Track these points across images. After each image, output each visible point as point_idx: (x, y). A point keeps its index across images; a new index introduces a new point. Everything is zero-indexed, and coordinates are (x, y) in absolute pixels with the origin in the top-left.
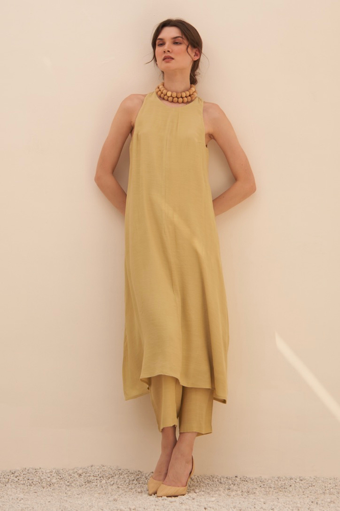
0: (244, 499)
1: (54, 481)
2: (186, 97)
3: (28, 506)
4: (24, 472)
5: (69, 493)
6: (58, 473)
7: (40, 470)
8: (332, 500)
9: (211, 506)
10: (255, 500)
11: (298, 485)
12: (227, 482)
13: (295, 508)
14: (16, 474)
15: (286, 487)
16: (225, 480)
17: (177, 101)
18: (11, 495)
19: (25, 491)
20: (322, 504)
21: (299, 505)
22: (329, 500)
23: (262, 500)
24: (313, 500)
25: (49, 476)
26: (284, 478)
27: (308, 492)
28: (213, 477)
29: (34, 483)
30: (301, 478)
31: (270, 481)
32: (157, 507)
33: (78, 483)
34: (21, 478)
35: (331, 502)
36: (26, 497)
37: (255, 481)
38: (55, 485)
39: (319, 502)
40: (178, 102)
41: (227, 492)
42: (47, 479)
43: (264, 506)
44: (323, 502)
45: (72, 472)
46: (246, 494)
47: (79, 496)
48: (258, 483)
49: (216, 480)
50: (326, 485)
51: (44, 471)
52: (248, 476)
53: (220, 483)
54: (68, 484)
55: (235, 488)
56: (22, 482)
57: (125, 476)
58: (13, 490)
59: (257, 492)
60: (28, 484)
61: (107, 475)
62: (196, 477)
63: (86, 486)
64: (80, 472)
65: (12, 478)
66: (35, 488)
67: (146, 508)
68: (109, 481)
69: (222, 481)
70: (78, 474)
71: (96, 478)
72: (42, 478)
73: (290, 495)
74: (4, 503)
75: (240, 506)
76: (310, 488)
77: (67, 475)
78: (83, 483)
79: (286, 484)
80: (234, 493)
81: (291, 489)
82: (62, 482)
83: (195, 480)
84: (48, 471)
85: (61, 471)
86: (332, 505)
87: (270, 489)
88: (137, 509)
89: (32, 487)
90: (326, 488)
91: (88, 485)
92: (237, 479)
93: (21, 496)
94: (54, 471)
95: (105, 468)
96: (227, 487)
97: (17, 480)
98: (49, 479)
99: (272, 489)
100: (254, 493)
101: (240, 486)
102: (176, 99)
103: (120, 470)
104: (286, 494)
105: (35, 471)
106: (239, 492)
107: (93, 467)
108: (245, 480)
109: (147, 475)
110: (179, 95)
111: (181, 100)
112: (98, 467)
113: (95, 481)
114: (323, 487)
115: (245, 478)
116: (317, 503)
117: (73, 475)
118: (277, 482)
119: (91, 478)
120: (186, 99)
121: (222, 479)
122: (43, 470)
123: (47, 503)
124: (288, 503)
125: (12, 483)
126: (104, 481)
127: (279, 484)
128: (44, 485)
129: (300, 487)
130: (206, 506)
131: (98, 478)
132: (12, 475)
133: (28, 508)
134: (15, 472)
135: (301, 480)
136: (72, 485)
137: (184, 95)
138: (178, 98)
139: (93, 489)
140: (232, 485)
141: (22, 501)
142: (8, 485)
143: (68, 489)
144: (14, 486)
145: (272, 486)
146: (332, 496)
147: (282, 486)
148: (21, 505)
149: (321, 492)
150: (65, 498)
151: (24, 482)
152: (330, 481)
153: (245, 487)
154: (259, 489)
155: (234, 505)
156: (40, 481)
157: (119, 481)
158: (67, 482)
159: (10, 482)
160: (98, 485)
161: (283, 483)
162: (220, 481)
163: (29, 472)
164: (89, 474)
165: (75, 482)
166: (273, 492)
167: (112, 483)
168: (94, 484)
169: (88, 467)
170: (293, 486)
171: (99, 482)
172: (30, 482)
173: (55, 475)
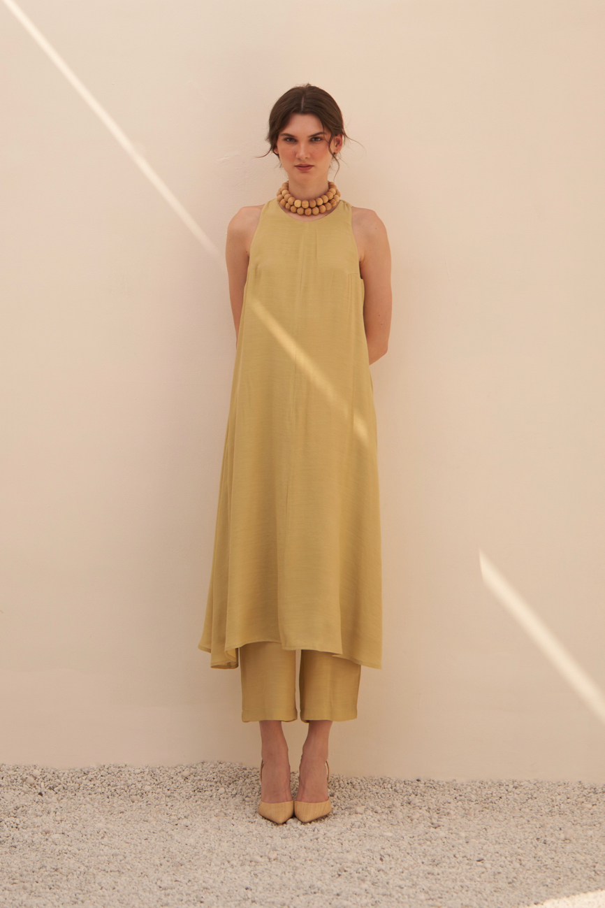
1: (147, 788)
2: (324, 204)
4: (102, 773)
6: (153, 774)
7: (126, 769)
11: (511, 796)
12: (405, 790)
14: (90, 776)
15: (493, 799)
16: (402, 786)
17: (310, 213)
25: (140, 779)
26: (490, 783)
28: (384, 782)
29: (118, 791)
30: (516, 784)
31: (469, 789)
33: (184, 793)
34: (98, 783)
37: (446, 788)
38: (150, 794)
40: (312, 214)
41: (406, 809)
42: (137, 784)
48: (452, 793)
49: (389, 786)
50: (554, 798)
51: (132, 772)
52: (436, 780)
53: (396, 791)
54: (169, 793)
55: (417, 800)
56: (100, 790)
57: (254, 779)
60: (109, 793)
61: (226, 779)
62: (359, 781)
63: (197, 798)
64: (186, 773)
65: (85, 782)
68: (230, 789)
69: (398, 788)
70: (182, 777)
71: (209, 784)
72: (130, 782)
76: (530, 801)
77: (166, 778)
78: (192, 793)
79: (494, 795)
81: (500, 803)
82: (159, 790)
83: (358, 787)
84: (138, 771)
85: (158, 771)
87: (471, 804)
89: (115, 800)
90: (555, 803)
91: (198, 795)
92: (420, 784)
94: (147, 770)
95: (223, 766)
96: (406, 798)
97: (92, 786)
99: (474, 804)
101: (425, 798)
102: (310, 210)
103: (245, 769)
105: (118, 770)
107: (205, 766)
108: (432, 786)
110: (313, 204)
111: (316, 211)
112: (212, 766)
113: (210, 789)
114: (550, 800)
115: (432, 782)
117: (175, 778)
118: (479, 791)
119: (202, 782)
120: (323, 208)
121: (398, 785)
122: (130, 769)
125: (85, 791)
126: (222, 790)
127: (484, 794)
129: (515, 800)
131: (213, 784)
132: (84, 777)
134: (88, 772)
135: (516, 788)
136: (176, 795)
137: (320, 202)
138: (312, 208)
139: (206, 802)
140: (413, 796)
142: (79, 795)
145: (474, 797)
147: (488, 799)
149: (547, 810)
151: (103, 789)
152: (560, 789)
153: (433, 800)
154: (453, 804)
156: (126, 789)
157: (244, 789)
158: (166, 790)
159: (81, 788)
160: (214, 797)
161: (490, 792)
162: (394, 788)
163: (110, 772)
164: (199, 777)
165: (178, 791)
166: (475, 809)
167: (234, 792)
168: (207, 793)
169: (197, 765)
170: (504, 797)
171: (214, 790)
172: (112, 789)
173: (149, 777)
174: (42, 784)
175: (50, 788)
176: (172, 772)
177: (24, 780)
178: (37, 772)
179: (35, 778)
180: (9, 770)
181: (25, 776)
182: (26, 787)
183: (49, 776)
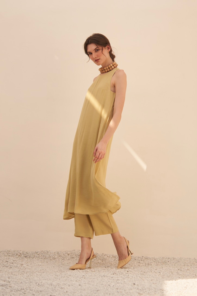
0: (146, 268)
1: (56, 257)
4: (42, 253)
5: (63, 263)
6: (58, 253)
7: (50, 252)
9: (131, 270)
10: (151, 268)
12: (138, 259)
13: (170, 272)
14: (38, 253)
15: (166, 262)
18: (35, 263)
19: (42, 262)
20: (183, 270)
21: (172, 271)
22: (187, 269)
23: (155, 268)
24: (179, 269)
25: (54, 254)
26: (165, 258)
27: (177, 265)
29: (47, 258)
30: (174, 258)
31: (159, 259)
32: (105, 271)
33: (68, 259)
34: (40, 255)
35: (188, 270)
36: (42, 264)
38: (57, 259)
39: (182, 270)
41: (138, 264)
43: (156, 271)
44: (184, 270)
46: (147, 265)
47: (68, 264)
48: (153, 260)
49: (133, 258)
50: (185, 262)
51: (51, 252)
53: (135, 259)
55: (142, 262)
56: (41, 257)
58: (36, 261)
60: (44, 258)
63: (71, 260)
64: (69, 253)
65: (36, 255)
66: (47, 260)
67: (99, 271)
69: (136, 259)
70: (67, 254)
71: (76, 256)
72: (50, 255)
73: (168, 266)
74: (32, 267)
75: (144, 271)
76: (178, 263)
77: (62, 254)
78: (70, 258)
80: (141, 265)
81: (169, 263)
82: (60, 258)
84: (53, 252)
85: (60, 252)
86: (188, 271)
87: (159, 263)
89: (45, 260)
90: (186, 263)
91: (72, 259)
92: (143, 258)
93: (40, 264)
94: (56, 252)
96: (138, 261)
97: (38, 256)
98: (53, 256)
100: (151, 265)
101: (145, 261)
104: (166, 265)
105: (47, 252)
106: (144, 264)
107: (75, 251)
108: (147, 258)
109: (100, 255)
113: (76, 257)
114: (184, 262)
116: (181, 270)
117: (65, 254)
119: (74, 256)
121: (136, 258)
123: (52, 267)
124: (167, 269)
127: (163, 261)
128: (51, 259)
129: (173, 262)
130: (128, 271)
131: (77, 256)
132: (36, 254)
133: (43, 269)
135: (174, 259)
136: (65, 259)
139: (75, 261)
140: (141, 261)
141: (41, 266)
142: (34, 259)
143: (63, 261)
144: (37, 259)
145: (160, 261)
146: (188, 267)
148: (40, 268)
149: (183, 265)
150: (61, 265)
152: (187, 260)
153: (147, 262)
154: (153, 263)
155: (141, 270)
156: (49, 257)
158: (62, 258)
159: (35, 257)
161: (165, 260)
163: (44, 252)
164: (73, 254)
165: (66, 258)
166: (160, 264)
168: (75, 259)
169: (72, 251)
170: (170, 261)
171: (77, 258)
172: (45, 257)
173: (57, 254)
174: (23, 256)
175: (25, 257)
176: (64, 253)
177: (17, 254)
178: (21, 252)
179: (20, 254)
180: (12, 251)
181: (17, 253)
182: (17, 256)
183: (25, 253)
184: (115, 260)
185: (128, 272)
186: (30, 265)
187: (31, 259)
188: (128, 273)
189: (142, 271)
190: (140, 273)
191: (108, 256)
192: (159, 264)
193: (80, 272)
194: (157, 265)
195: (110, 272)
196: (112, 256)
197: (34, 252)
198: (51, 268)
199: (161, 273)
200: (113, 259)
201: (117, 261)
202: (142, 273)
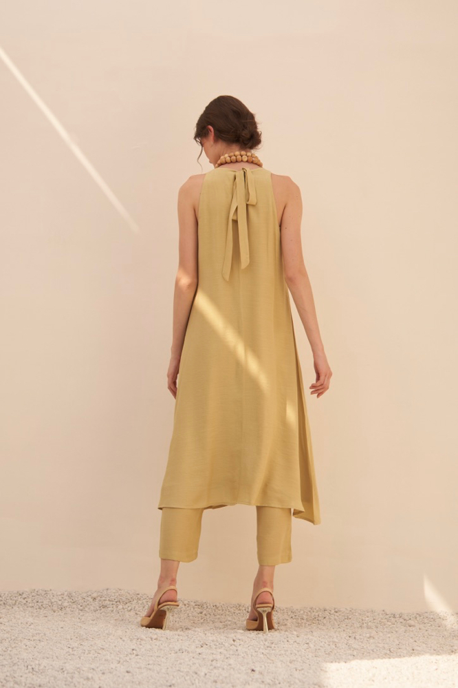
1: (66, 604)
3: (39, 632)
4: (33, 594)
5: (83, 618)
6: (70, 595)
7: (50, 592)
8: (372, 635)
9: (240, 638)
11: (332, 617)
14: (24, 596)
15: (319, 618)
19: (34, 615)
20: (361, 639)
22: (368, 635)
23: (295, 633)
24: (350, 635)
25: (60, 599)
26: (317, 609)
27: (344, 625)
28: (240, 606)
29: (44, 606)
30: (336, 610)
31: (302, 612)
32: (181, 638)
33: (92, 608)
34: (29, 600)
35: (370, 637)
36: (36, 621)
37: (285, 611)
38: (67, 609)
39: (357, 637)
43: (298, 640)
44: (361, 637)
45: (85, 595)
47: (94, 622)
49: (244, 608)
50: (364, 618)
51: (55, 593)
54: (81, 608)
56: (31, 605)
57: (144, 601)
58: (21, 613)
59: (288, 624)
60: (38, 607)
61: (124, 599)
63: (101, 611)
64: (95, 595)
65: (20, 600)
66: (45, 612)
67: (169, 638)
68: (126, 606)
70: (92, 598)
71: (111, 603)
72: (53, 600)
73: (324, 628)
75: (271, 639)
76: (346, 620)
77: (80, 598)
78: (98, 608)
79: (320, 616)
81: (325, 621)
82: (75, 606)
84: (60, 593)
85: (74, 594)
86: (372, 641)
87: (302, 621)
88: (159, 638)
89: (41, 611)
90: (364, 622)
91: (103, 610)
93: (31, 620)
94: (66, 593)
95: (122, 592)
97: (25, 602)
98: (60, 603)
99: (305, 621)
100: (286, 625)
103: (138, 594)
104: (320, 626)
105: (44, 592)
107: (109, 591)
112: (114, 591)
113: (111, 606)
114: (361, 620)
116: (355, 638)
117: (86, 598)
118: (309, 614)
119: (106, 602)
122: (53, 592)
123: (60, 629)
124: (323, 636)
125: (19, 606)
126: (120, 607)
127: (312, 615)
128: (55, 608)
129: (335, 619)
130: (235, 638)
131: (114, 603)
132: (20, 597)
133: (39, 634)
134: (23, 593)
135: (336, 612)
136: (86, 609)
139: (109, 614)
141: (32, 626)
142: (15, 608)
143: (81, 614)
144: (21, 609)
145: (305, 617)
146: (370, 630)
147: (315, 618)
149: (358, 626)
150: (79, 624)
151: (33, 604)
152: (369, 614)
154: (290, 620)
156: (50, 604)
157: (137, 607)
158: (79, 606)
159: (17, 604)
160: (115, 611)
161: (317, 614)
163: (39, 593)
164: (104, 598)
165: (88, 607)
166: (305, 624)
167: (129, 608)
168: (109, 609)
169: (103, 590)
170: (327, 617)
171: (115, 607)
172: (40, 604)
173: (67, 598)
176: (84, 595)
184: (201, 613)
185: (234, 641)
186: (7, 624)
187: (9, 607)
188: (235, 643)
189: (266, 640)
190: (261, 643)
191: (186, 602)
192: (303, 624)
193: (124, 641)
194: (299, 625)
195: (192, 640)
196: (194, 604)
197: (16, 592)
198: (56, 631)
199: (312, 645)
200: (196, 609)
201: (205, 615)
202: (266, 643)
